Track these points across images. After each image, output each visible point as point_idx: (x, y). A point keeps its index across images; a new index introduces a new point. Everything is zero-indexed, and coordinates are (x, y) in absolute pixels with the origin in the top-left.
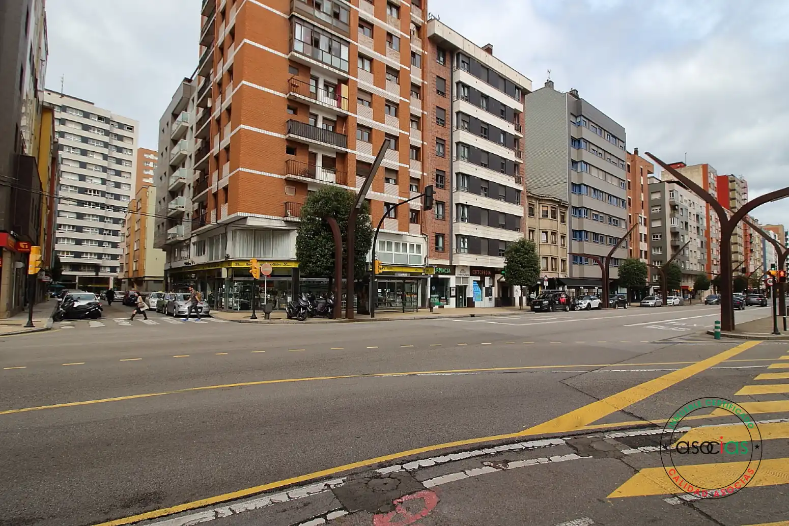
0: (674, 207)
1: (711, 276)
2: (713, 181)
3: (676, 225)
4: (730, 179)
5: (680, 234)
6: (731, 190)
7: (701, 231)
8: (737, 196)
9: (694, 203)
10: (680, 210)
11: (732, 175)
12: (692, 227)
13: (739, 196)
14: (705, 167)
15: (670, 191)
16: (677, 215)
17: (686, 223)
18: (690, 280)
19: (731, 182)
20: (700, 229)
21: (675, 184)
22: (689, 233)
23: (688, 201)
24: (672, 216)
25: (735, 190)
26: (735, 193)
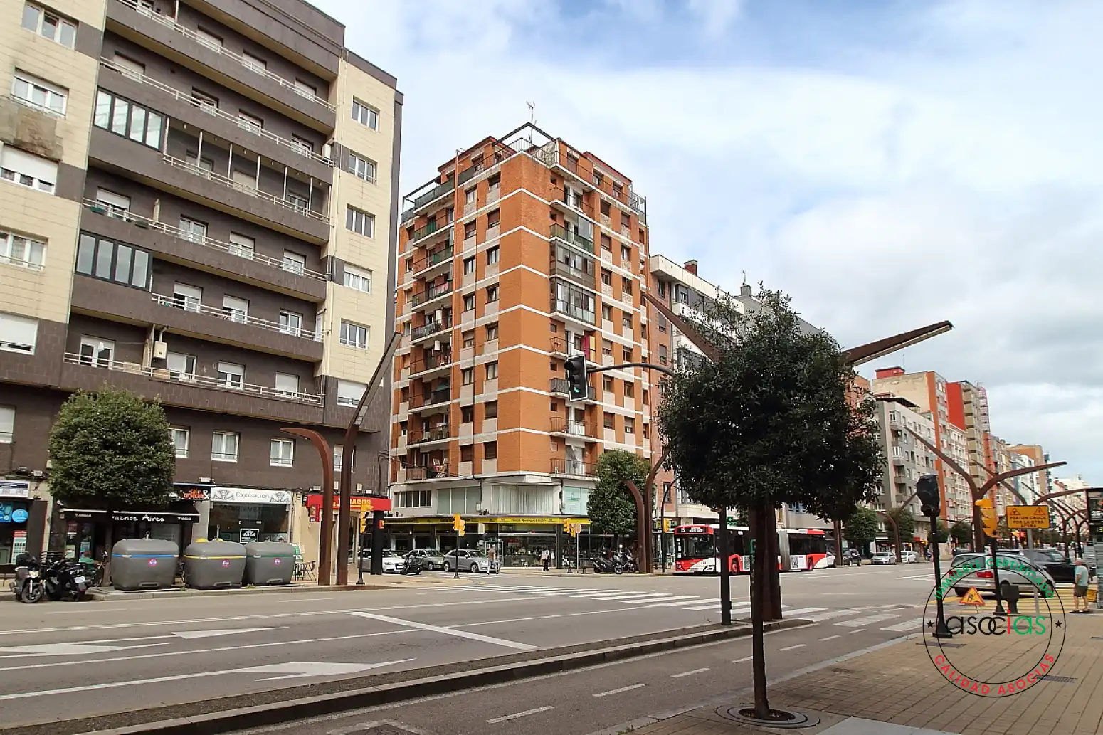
0: (896, 433)
1: (947, 524)
2: (942, 394)
3: (899, 457)
4: (963, 387)
5: (906, 468)
6: (966, 403)
7: (930, 462)
8: (974, 411)
9: (920, 425)
10: (903, 436)
11: (966, 381)
12: (920, 458)
13: (976, 411)
14: (931, 375)
15: (891, 412)
16: (900, 443)
17: (912, 453)
18: (920, 529)
19: (965, 391)
20: (930, 459)
21: (896, 403)
22: (917, 466)
23: (913, 424)
24: (894, 444)
25: (970, 402)
26: (971, 407)
